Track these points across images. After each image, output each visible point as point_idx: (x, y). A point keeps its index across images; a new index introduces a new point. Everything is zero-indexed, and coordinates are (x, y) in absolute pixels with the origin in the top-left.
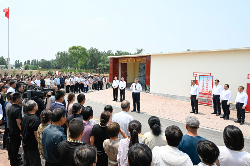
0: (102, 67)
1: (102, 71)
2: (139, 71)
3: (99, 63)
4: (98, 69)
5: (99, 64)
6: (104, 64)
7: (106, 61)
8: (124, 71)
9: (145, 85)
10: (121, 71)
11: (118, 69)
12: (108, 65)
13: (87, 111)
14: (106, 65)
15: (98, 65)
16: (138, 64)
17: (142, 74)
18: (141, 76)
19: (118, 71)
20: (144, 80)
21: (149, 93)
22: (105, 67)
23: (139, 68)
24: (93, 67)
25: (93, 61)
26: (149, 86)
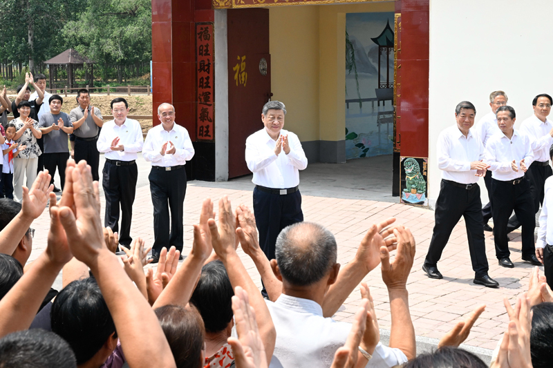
0: (88, 45)
1: (90, 77)
2: (349, 67)
3: (69, 17)
4: (64, 58)
5: (69, 29)
6: (102, 26)
7: (120, 8)
8: (252, 68)
9: (397, 156)
10: (231, 63)
11: (209, 52)
12: (131, 30)
13: (86, 305)
14: (116, 32)
15: (64, 31)
16: (341, 17)
17: (369, 87)
18: (360, 101)
19: (209, 67)
20: (380, 122)
21: (421, 203)
22: (109, 47)
23: (350, 45)
24: (26, 50)
25: (30, 10)
26: (421, 162)
